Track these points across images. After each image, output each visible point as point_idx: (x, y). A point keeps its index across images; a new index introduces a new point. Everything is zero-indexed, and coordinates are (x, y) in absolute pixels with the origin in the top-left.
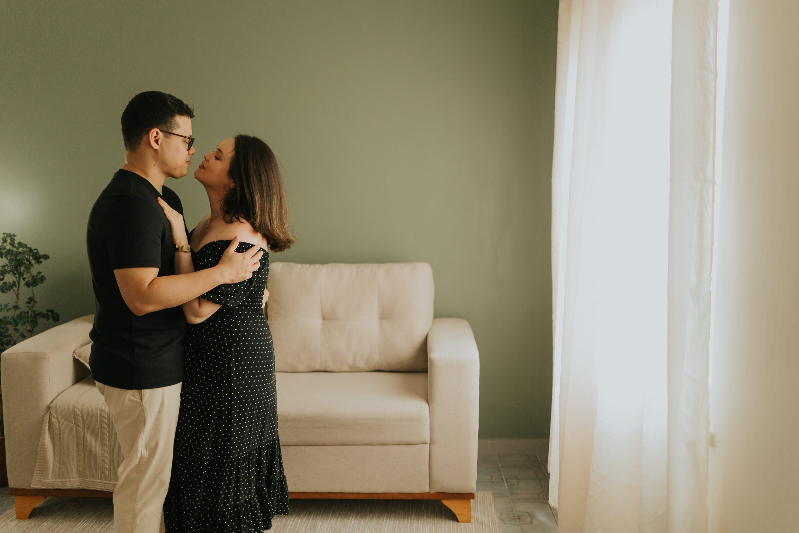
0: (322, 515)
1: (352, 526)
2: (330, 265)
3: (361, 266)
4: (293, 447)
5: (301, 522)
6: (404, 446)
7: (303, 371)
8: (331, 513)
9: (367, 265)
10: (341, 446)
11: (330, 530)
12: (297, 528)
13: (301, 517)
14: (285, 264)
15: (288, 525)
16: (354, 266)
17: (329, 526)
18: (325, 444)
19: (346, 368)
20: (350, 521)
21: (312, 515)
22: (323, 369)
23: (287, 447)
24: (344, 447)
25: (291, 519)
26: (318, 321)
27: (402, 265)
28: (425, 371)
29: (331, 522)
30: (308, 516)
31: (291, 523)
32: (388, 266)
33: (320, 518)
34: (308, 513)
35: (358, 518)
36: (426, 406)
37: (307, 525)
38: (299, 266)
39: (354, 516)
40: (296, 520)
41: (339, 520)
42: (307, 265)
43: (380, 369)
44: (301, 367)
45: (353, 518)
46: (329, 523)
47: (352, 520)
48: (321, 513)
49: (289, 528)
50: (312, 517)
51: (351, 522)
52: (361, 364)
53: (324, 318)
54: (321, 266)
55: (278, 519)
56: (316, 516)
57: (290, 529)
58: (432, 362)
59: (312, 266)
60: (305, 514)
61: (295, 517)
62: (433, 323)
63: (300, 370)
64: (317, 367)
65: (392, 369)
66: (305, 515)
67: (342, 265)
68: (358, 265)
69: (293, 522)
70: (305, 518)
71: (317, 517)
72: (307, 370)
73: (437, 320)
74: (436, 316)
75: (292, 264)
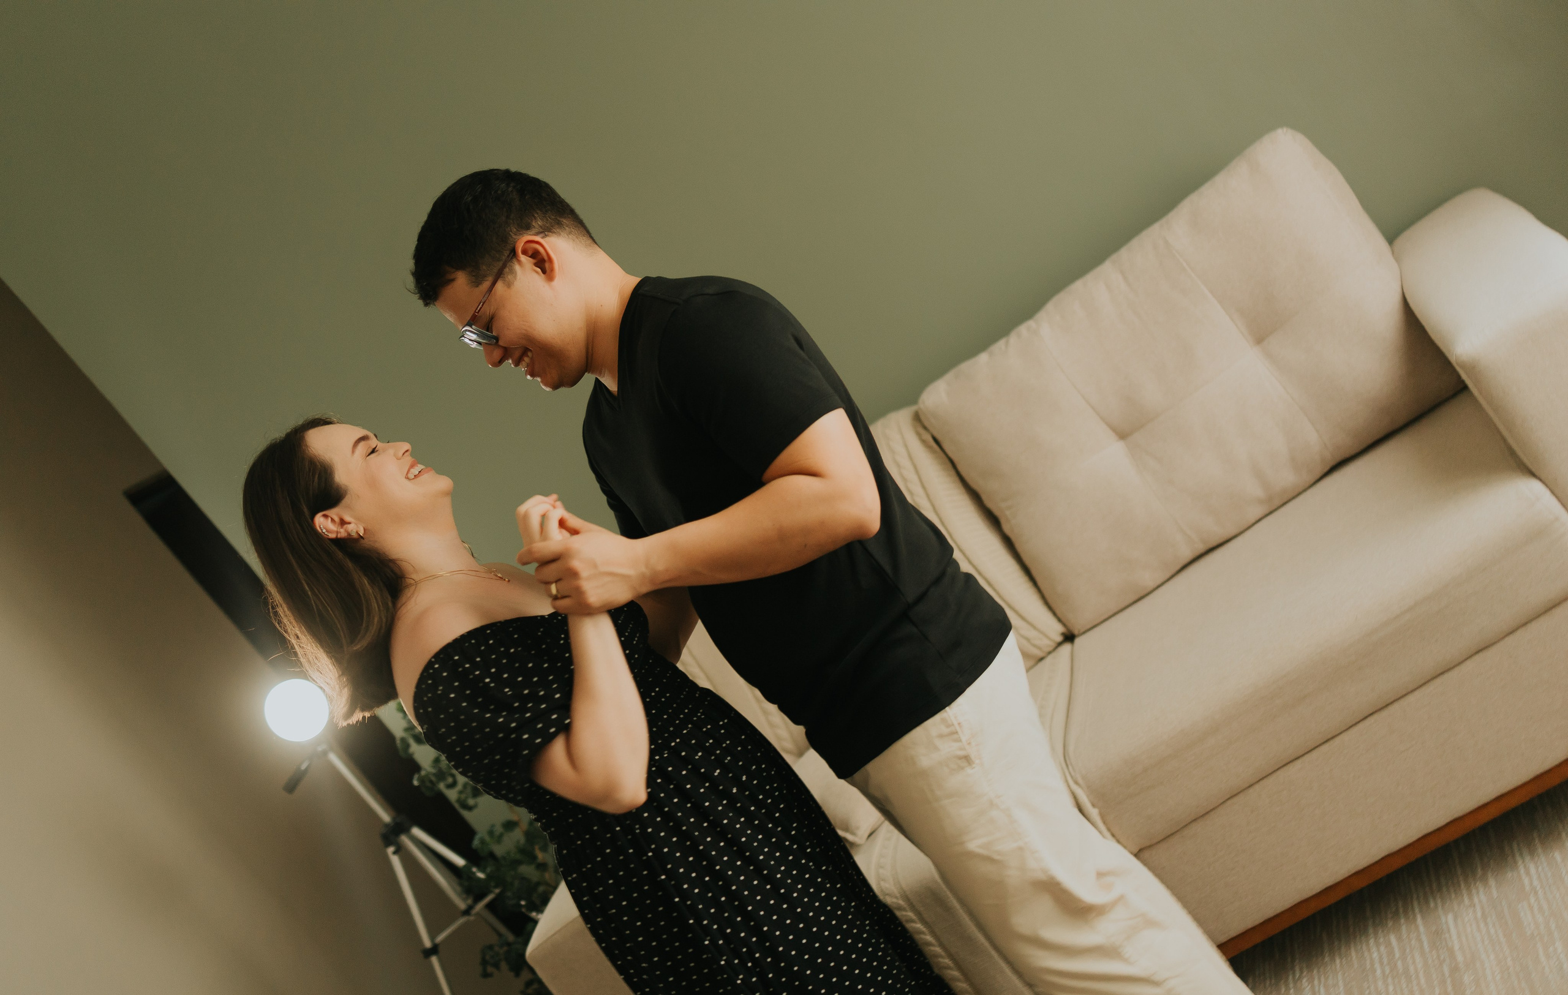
0: (1440, 889)
1: (1536, 883)
2: (1050, 306)
3: (1124, 253)
4: (1257, 787)
5: (1399, 939)
6: (1542, 619)
7: (1159, 582)
8: (1459, 872)
9: (1135, 243)
10: (1376, 716)
11: (1486, 924)
12: (1399, 963)
13: (1390, 923)
14: (949, 376)
15: (1372, 964)
16: (1107, 268)
17: (1479, 914)
18: (1330, 736)
19: (1257, 511)
20: (1522, 871)
21: (1416, 904)
22: (1201, 548)
23: (1241, 794)
24: (1384, 713)
25: (1368, 945)
26: (1115, 452)
27: (1219, 179)
28: (1460, 389)
29: (1476, 900)
30: (1406, 912)
31: (1375, 955)
32: (1186, 207)
33: (1440, 904)
34: (1400, 904)
35: (1540, 850)
36: (1535, 486)
37: (1419, 940)
38: (983, 357)
39: (1525, 851)
40: (1381, 940)
41: (1492, 882)
42: (1001, 343)
43: (1338, 458)
44: (1148, 579)
45: (1528, 858)
46: (1473, 905)
47: (1525, 866)
48: (1435, 886)
49: (1379, 972)
50: (1417, 910)
51: (1528, 873)
52: (1287, 478)
53: (1122, 436)
54: (1031, 323)
55: (1338, 961)
56: (1427, 902)
57: (1383, 972)
58: (1472, 368)
59: (1013, 338)
60: (1394, 909)
61: (1376, 934)
62: (1398, 259)
63: (1151, 584)
64: (1187, 554)
65: (1370, 441)
66: (1396, 914)
67: (1078, 285)
68: (1114, 257)
69: (1378, 950)
70: (1402, 921)
71: (1432, 905)
72: (1168, 575)
73: (1399, 242)
74: (1392, 235)
75: (965, 366)
